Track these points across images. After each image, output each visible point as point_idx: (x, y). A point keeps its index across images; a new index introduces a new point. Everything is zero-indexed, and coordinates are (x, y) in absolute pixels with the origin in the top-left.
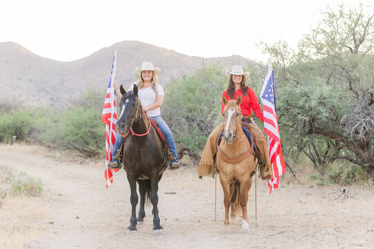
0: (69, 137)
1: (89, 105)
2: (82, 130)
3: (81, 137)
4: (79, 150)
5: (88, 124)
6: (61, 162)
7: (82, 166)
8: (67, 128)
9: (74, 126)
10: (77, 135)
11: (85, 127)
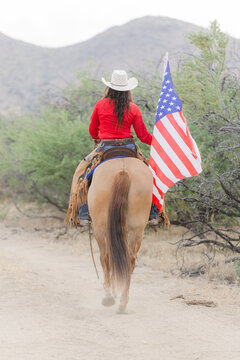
0: (34, 177)
1: (81, 108)
2: (63, 162)
3: (61, 176)
4: (56, 205)
5: (78, 149)
6: (15, 232)
7: (60, 245)
8: (30, 157)
9: (47, 153)
10: (52, 172)
11: (71, 156)
